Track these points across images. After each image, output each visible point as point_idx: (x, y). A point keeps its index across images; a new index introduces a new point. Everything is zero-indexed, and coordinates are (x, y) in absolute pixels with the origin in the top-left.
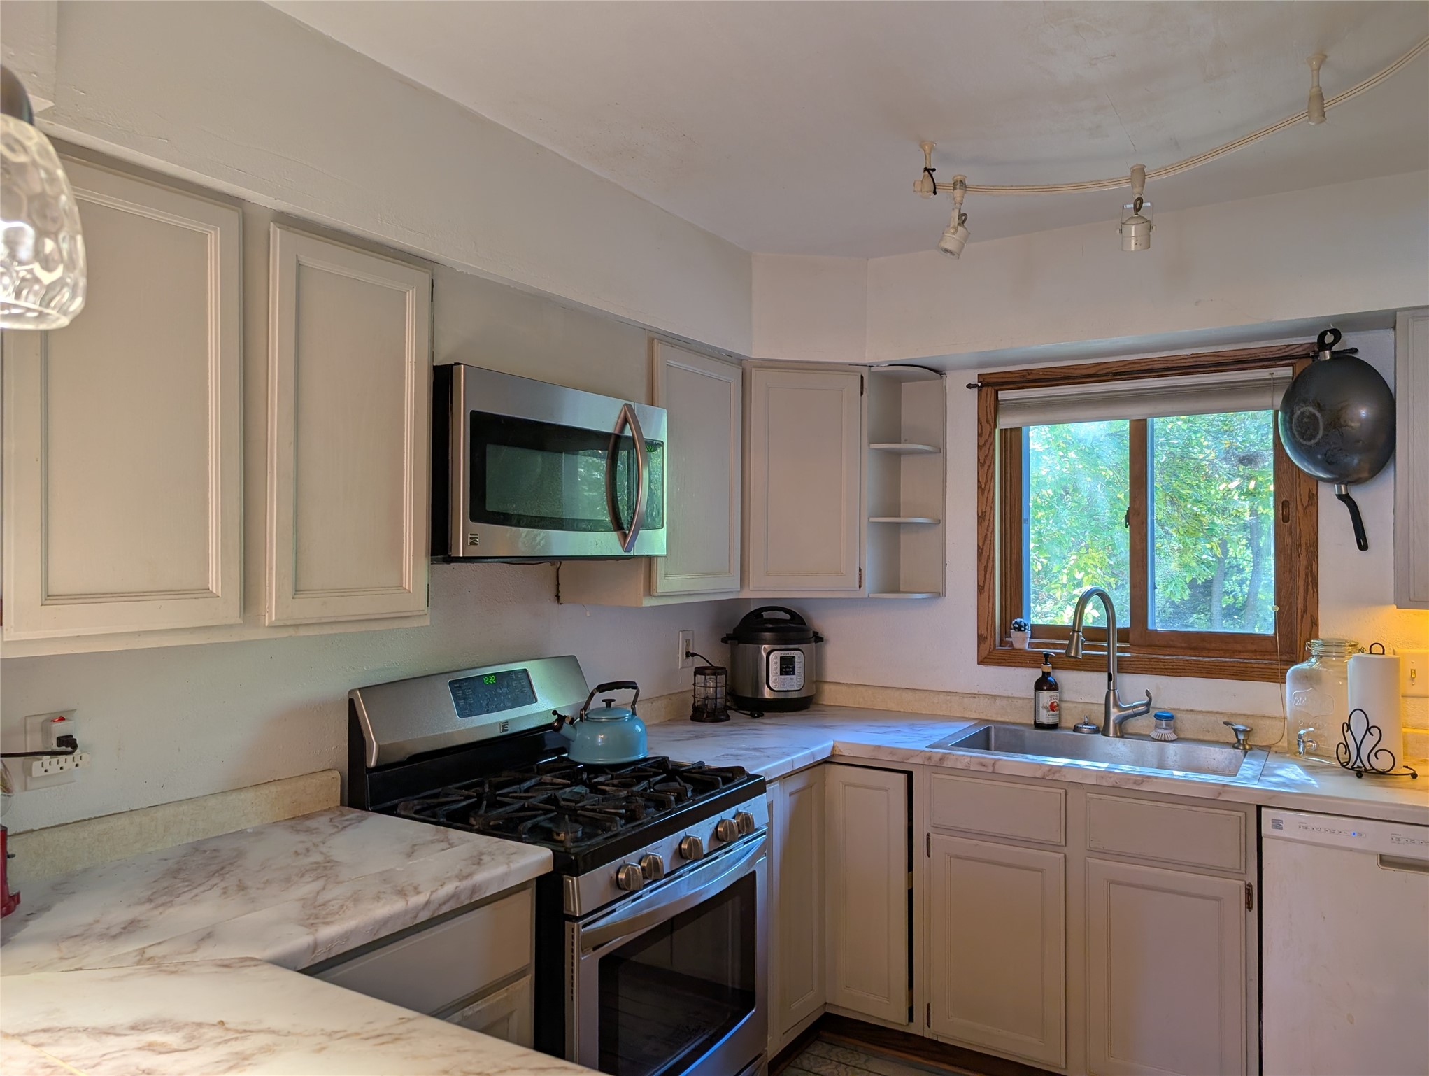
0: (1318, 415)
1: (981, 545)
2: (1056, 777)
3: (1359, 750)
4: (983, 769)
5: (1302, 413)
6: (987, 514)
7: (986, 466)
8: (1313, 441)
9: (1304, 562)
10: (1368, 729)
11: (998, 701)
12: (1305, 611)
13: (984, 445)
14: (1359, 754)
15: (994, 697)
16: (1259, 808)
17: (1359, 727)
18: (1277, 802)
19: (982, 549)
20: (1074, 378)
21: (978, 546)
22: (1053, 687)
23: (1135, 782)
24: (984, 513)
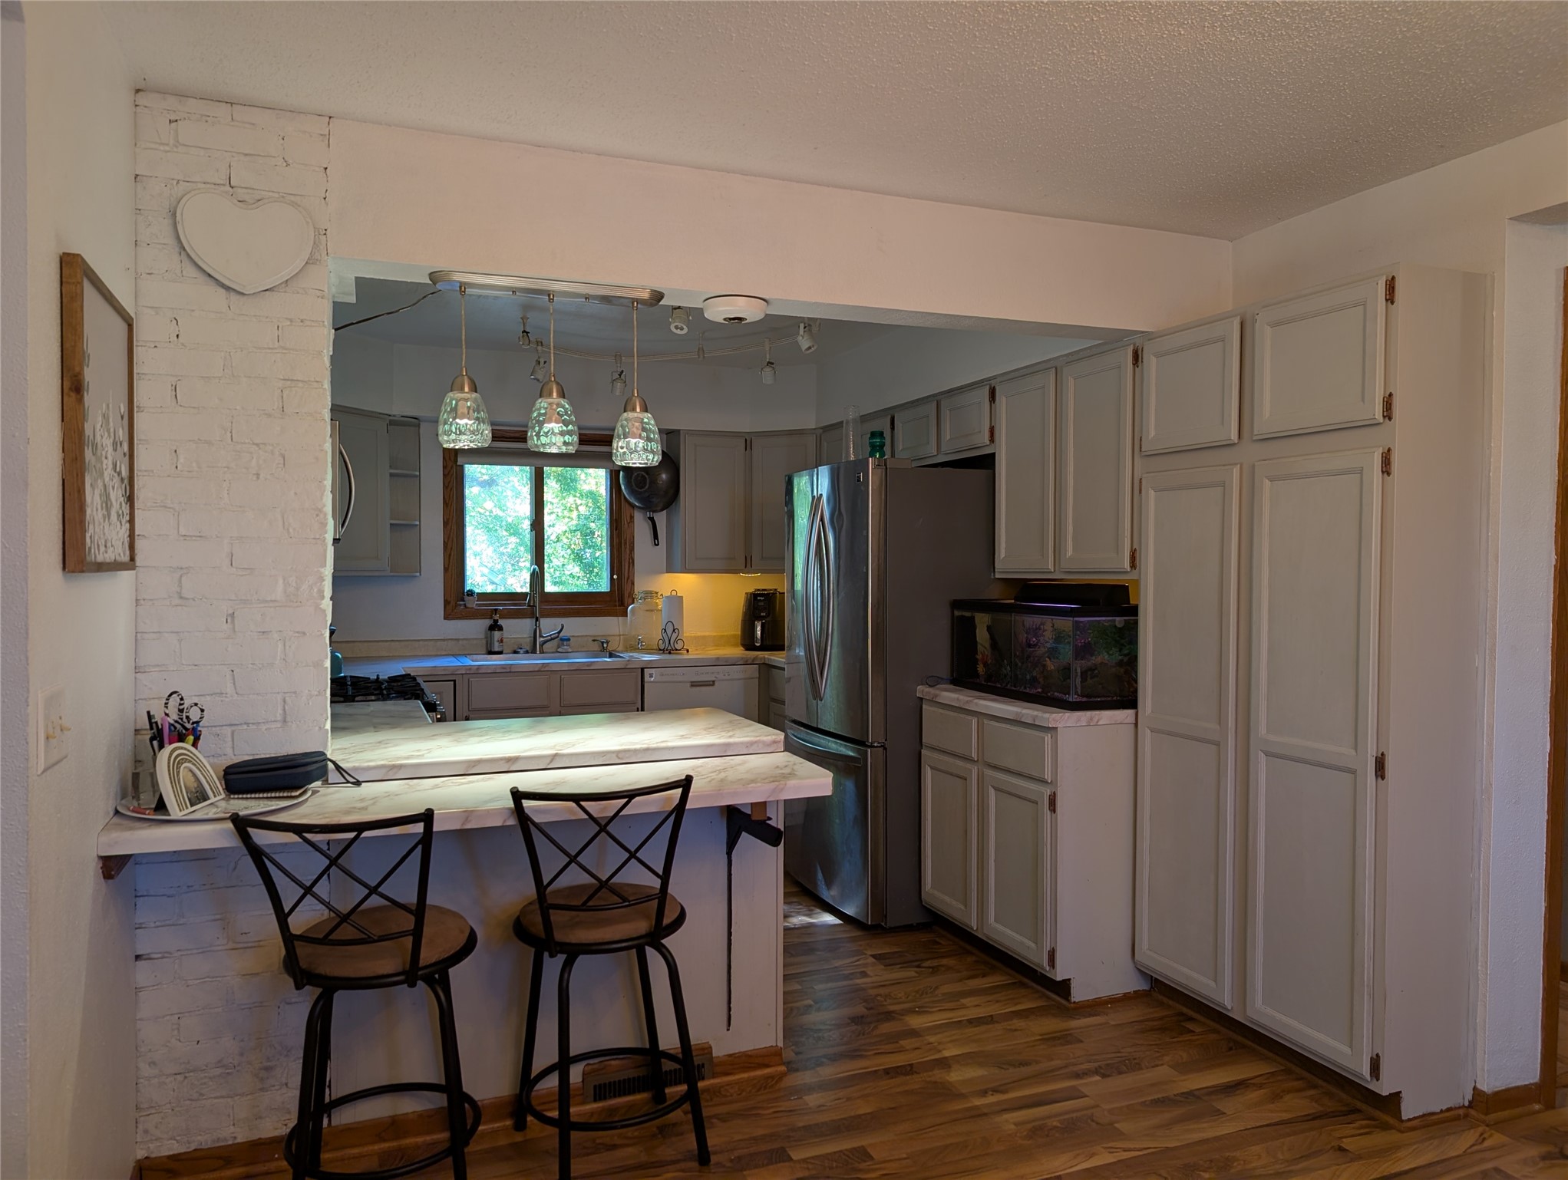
0: (646, 476)
1: (446, 540)
2: (546, 669)
3: (670, 641)
4: (505, 671)
5: (638, 474)
6: (450, 521)
7: (449, 489)
8: (643, 490)
9: (628, 552)
10: (674, 630)
11: (460, 642)
12: (628, 578)
13: (448, 474)
14: (669, 643)
15: (458, 640)
16: (642, 670)
17: (669, 631)
18: (650, 665)
19: (447, 544)
20: (506, 438)
21: (444, 541)
22: (500, 628)
23: (588, 666)
24: (448, 520)
